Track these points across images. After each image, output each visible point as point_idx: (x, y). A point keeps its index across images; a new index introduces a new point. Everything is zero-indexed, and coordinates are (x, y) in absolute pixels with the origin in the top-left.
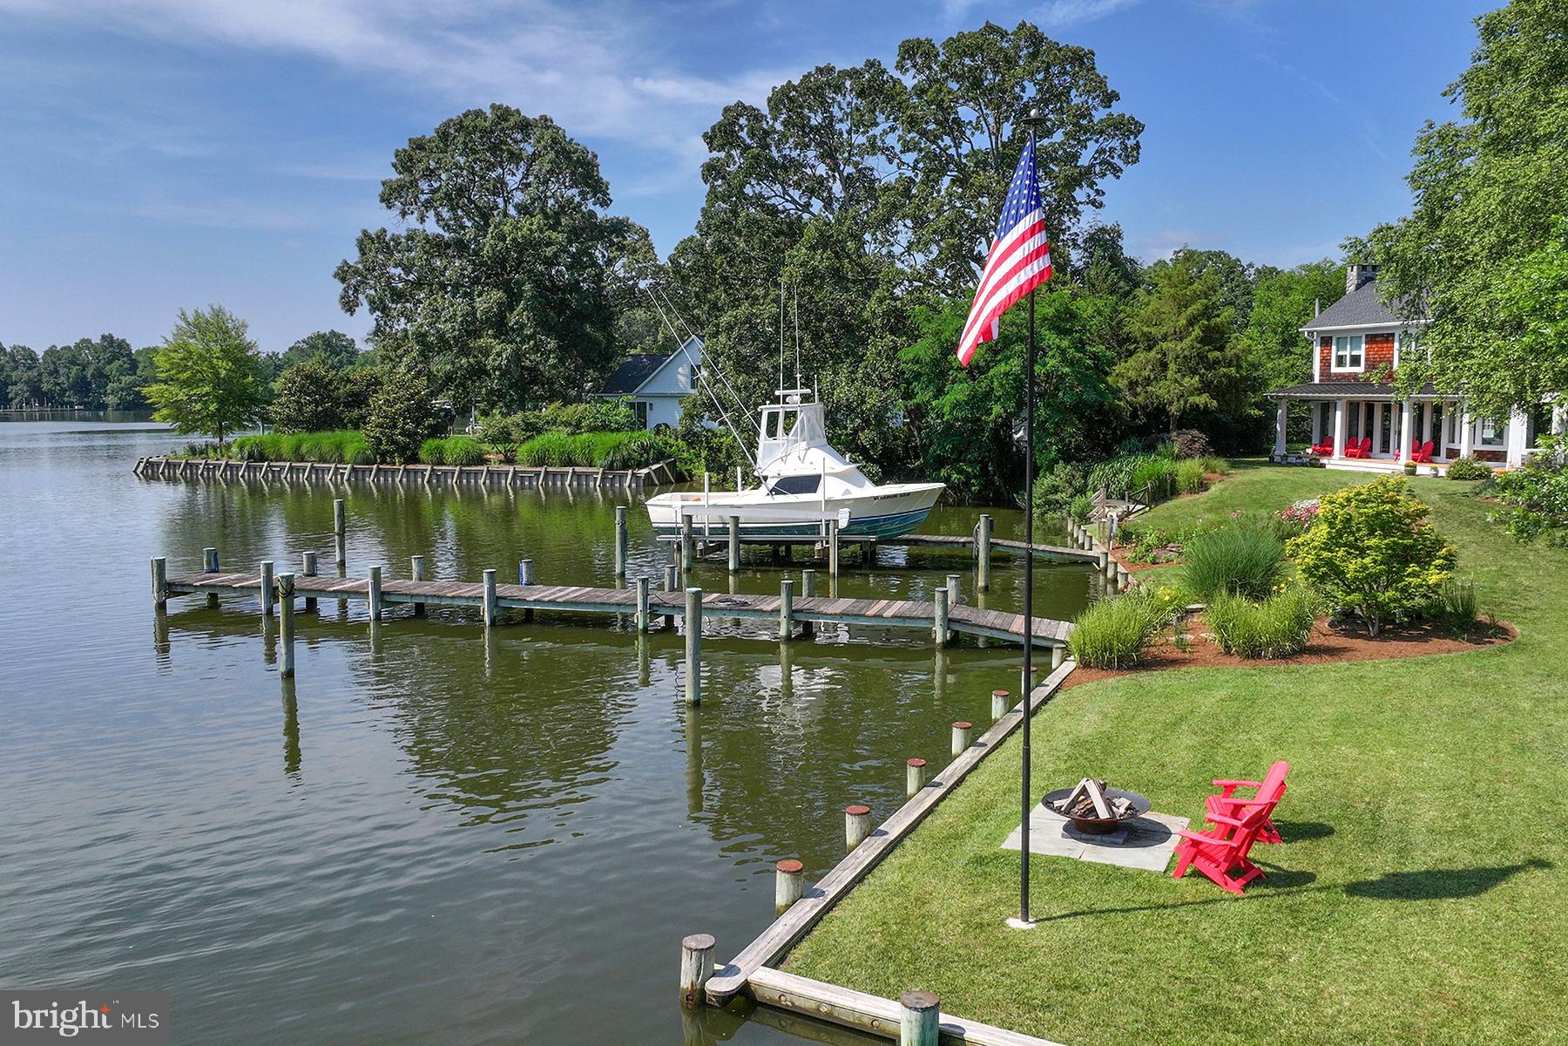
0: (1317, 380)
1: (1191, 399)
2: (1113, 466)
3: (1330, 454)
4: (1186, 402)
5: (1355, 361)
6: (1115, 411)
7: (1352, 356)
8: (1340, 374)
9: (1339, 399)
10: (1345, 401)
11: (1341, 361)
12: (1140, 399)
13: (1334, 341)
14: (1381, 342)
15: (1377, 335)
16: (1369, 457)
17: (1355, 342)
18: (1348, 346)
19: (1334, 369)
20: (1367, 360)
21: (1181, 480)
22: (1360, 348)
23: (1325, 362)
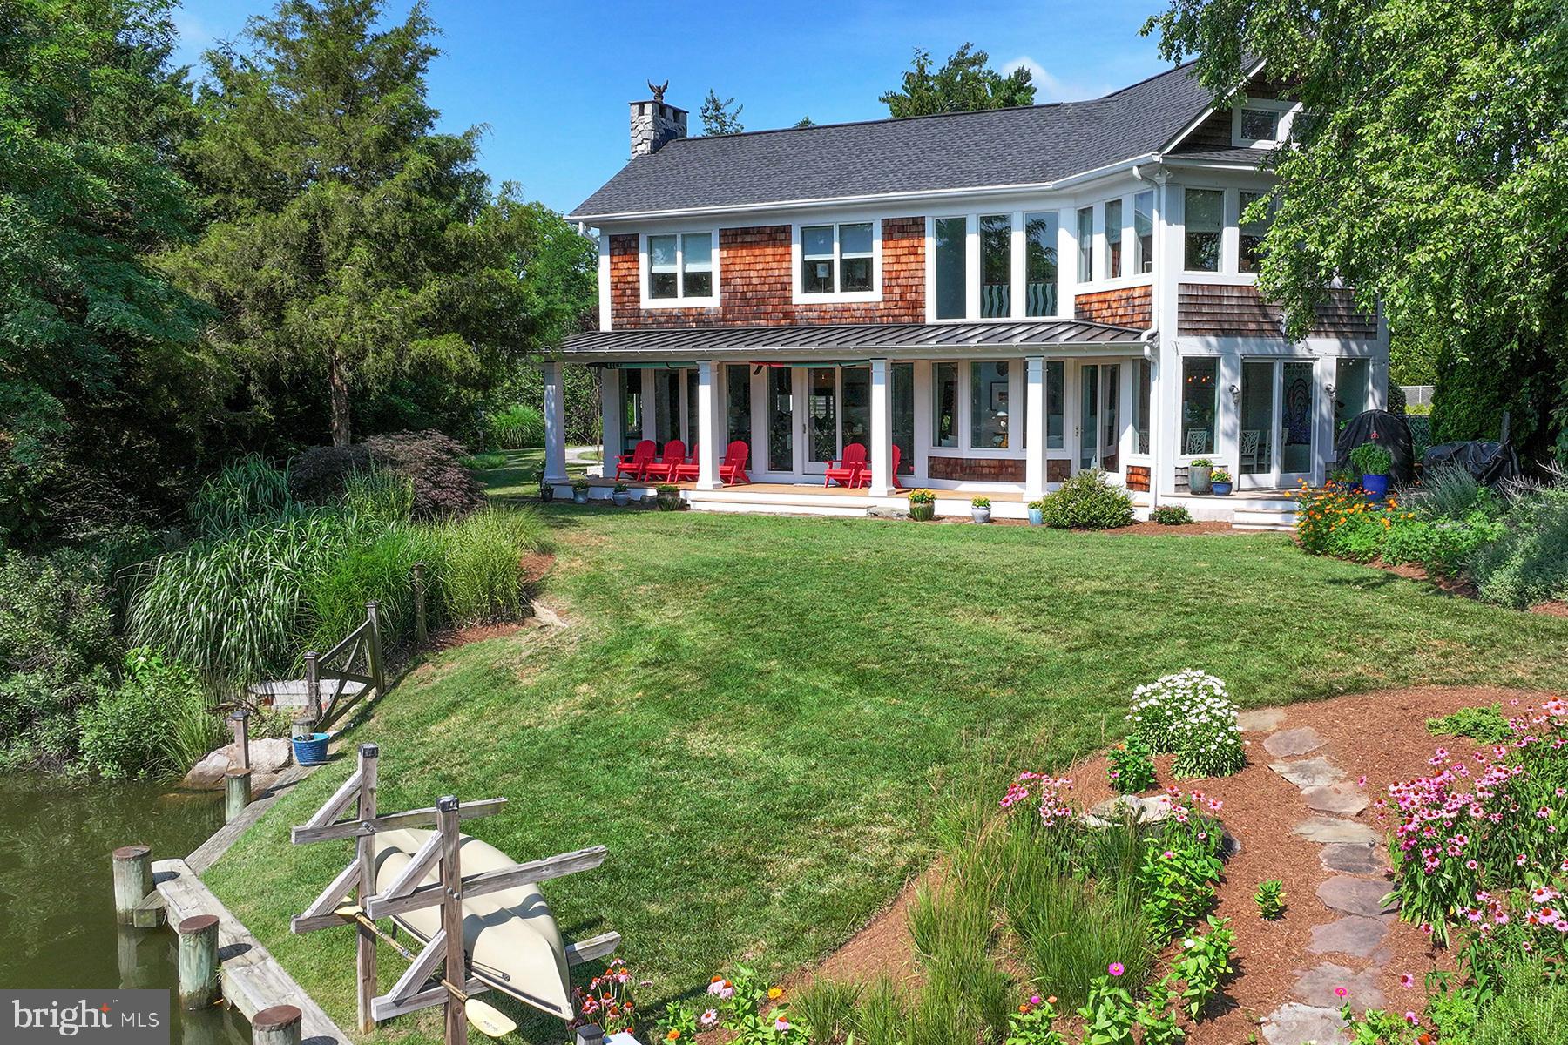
0: (606, 324)
1: (418, 348)
2: (223, 561)
3: (693, 477)
4: (400, 356)
5: (698, 284)
6: (182, 382)
7: (685, 275)
8: (663, 312)
9: (706, 358)
10: (715, 363)
11: (663, 285)
12: (251, 347)
13: (643, 243)
14: (757, 244)
15: (746, 231)
16: (748, 482)
17: (696, 244)
18: (679, 255)
19: (647, 302)
20: (725, 282)
21: (461, 589)
22: (708, 258)
23: (625, 291)
